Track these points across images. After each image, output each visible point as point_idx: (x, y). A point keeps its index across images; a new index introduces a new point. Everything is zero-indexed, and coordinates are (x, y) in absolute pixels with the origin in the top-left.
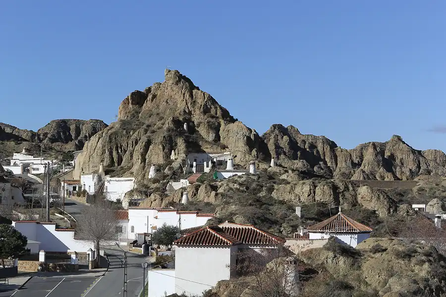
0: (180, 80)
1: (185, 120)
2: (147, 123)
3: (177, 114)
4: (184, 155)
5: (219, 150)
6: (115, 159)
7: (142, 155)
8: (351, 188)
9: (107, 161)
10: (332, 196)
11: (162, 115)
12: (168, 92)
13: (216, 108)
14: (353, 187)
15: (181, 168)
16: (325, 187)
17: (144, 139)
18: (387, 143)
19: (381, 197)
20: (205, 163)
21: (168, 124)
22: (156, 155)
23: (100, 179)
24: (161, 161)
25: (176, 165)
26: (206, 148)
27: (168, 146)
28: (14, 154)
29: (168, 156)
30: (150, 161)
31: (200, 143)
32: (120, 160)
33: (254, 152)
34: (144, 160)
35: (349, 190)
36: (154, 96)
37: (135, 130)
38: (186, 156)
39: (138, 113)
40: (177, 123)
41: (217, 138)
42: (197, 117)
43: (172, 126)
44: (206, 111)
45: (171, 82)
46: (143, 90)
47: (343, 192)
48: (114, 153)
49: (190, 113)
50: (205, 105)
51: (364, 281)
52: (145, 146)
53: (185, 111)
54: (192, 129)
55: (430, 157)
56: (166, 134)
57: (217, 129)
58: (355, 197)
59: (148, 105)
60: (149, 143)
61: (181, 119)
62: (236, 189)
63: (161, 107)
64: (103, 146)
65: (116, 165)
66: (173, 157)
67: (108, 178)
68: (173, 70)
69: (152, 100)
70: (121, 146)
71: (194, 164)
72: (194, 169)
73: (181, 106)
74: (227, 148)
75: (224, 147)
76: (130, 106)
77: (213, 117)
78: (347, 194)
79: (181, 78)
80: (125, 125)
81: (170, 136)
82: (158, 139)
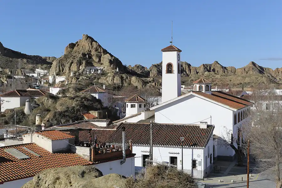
0: (88, 38)
1: (88, 54)
2: (74, 55)
3: (85, 52)
4: (84, 67)
5: (100, 65)
6: (61, 69)
7: (69, 67)
8: (129, 78)
9: (58, 70)
10: (120, 81)
11: (80, 52)
12: (83, 43)
13: (101, 49)
14: (130, 77)
15: (82, 72)
16: (118, 77)
17: (71, 61)
18: (212, 64)
19: (140, 81)
20: (92, 70)
21: (81, 55)
22: (74, 68)
23: (54, 77)
24: (76, 70)
25: (80, 71)
26: (95, 64)
27: (79, 64)
28: (36, 69)
29: (78, 68)
30: (72, 70)
31: (93, 63)
32: (63, 70)
33: (112, 66)
34: (70, 69)
35: (128, 78)
36: (78, 45)
37: (69, 58)
38: (85, 67)
39: (71, 51)
40: (84, 55)
41: (100, 60)
42: (93, 53)
43: (81, 56)
44: (97, 50)
45: (84, 39)
46: (75, 43)
47: (125, 79)
48: (61, 67)
49: (90, 51)
50: (96, 48)
51: (56, 108)
52: (70, 64)
53: (88, 50)
54: (90, 57)
55: (229, 69)
56: (79, 59)
57: (100, 57)
58: (130, 81)
59: (75, 48)
60: (72, 63)
61: (86, 53)
62: (85, 79)
63: (80, 49)
64: (57, 65)
65: (61, 72)
66: (80, 68)
67: (57, 77)
68: (85, 35)
69: (77, 47)
70: (64, 64)
71: (88, 71)
72: (88, 73)
73: (87, 48)
74: (103, 64)
75: (102, 64)
76: (69, 49)
77: (99, 52)
78: (127, 80)
79: (88, 37)
80: (66, 57)
81: (80, 60)
82: (75, 61)
